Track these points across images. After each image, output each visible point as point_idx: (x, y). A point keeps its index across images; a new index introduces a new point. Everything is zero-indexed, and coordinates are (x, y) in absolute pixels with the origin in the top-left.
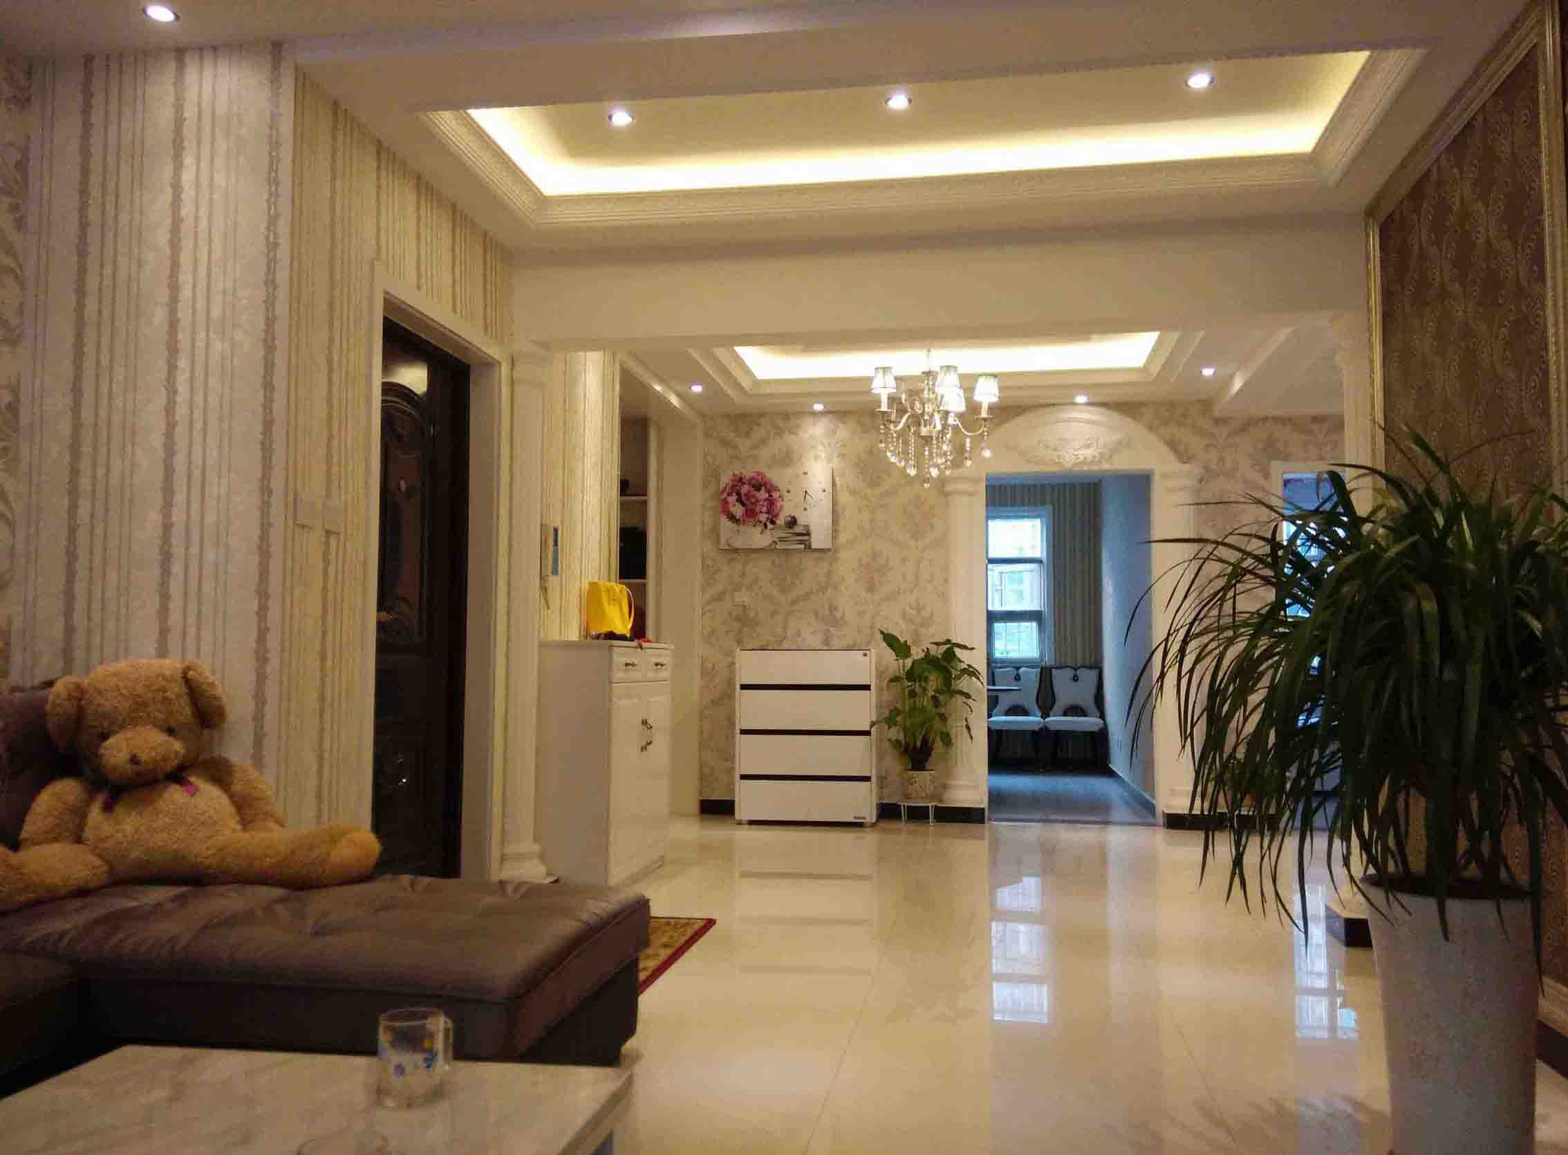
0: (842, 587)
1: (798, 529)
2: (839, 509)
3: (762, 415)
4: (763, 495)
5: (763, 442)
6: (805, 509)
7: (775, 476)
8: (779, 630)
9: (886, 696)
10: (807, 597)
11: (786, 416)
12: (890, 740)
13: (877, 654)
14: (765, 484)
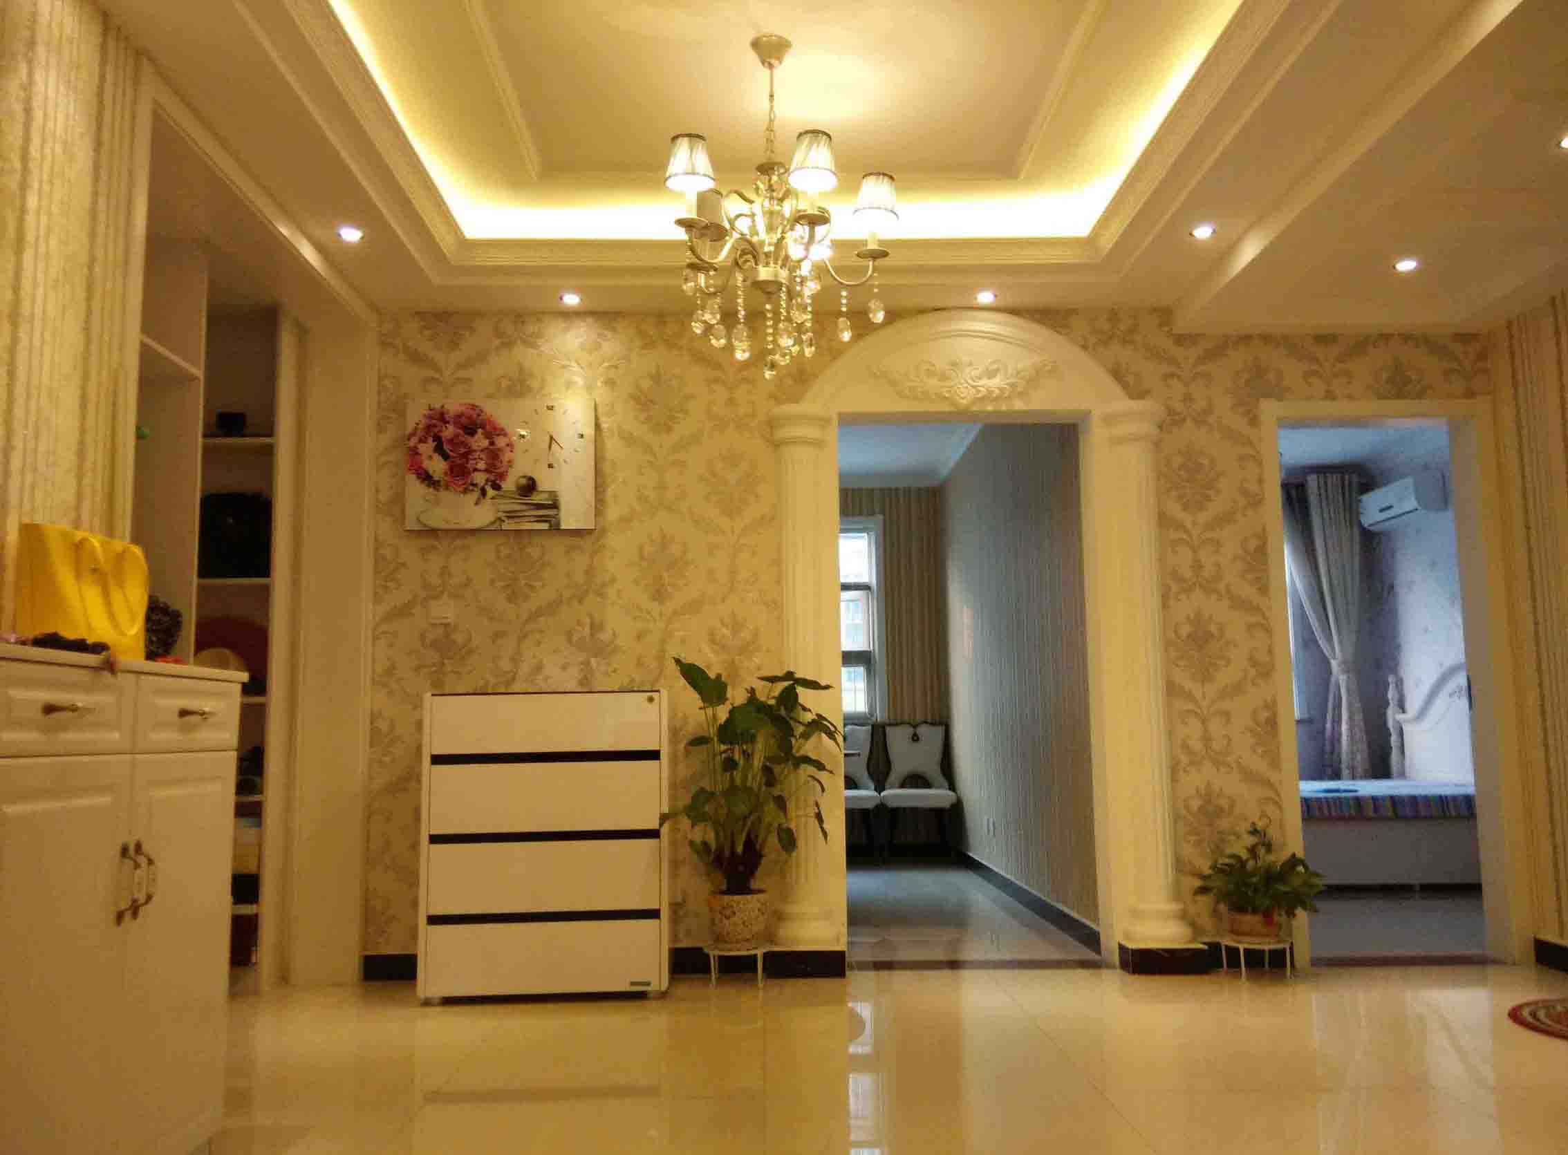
0: (611, 592)
1: (537, 498)
2: (607, 468)
3: (478, 314)
4: (479, 441)
5: (482, 357)
6: (550, 466)
7: (498, 411)
8: (505, 665)
9: (683, 771)
10: (551, 608)
11: (520, 317)
12: (691, 843)
13: (670, 699)
14: (483, 427)
